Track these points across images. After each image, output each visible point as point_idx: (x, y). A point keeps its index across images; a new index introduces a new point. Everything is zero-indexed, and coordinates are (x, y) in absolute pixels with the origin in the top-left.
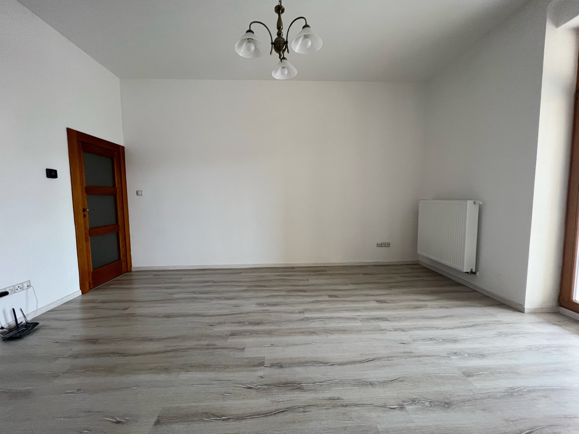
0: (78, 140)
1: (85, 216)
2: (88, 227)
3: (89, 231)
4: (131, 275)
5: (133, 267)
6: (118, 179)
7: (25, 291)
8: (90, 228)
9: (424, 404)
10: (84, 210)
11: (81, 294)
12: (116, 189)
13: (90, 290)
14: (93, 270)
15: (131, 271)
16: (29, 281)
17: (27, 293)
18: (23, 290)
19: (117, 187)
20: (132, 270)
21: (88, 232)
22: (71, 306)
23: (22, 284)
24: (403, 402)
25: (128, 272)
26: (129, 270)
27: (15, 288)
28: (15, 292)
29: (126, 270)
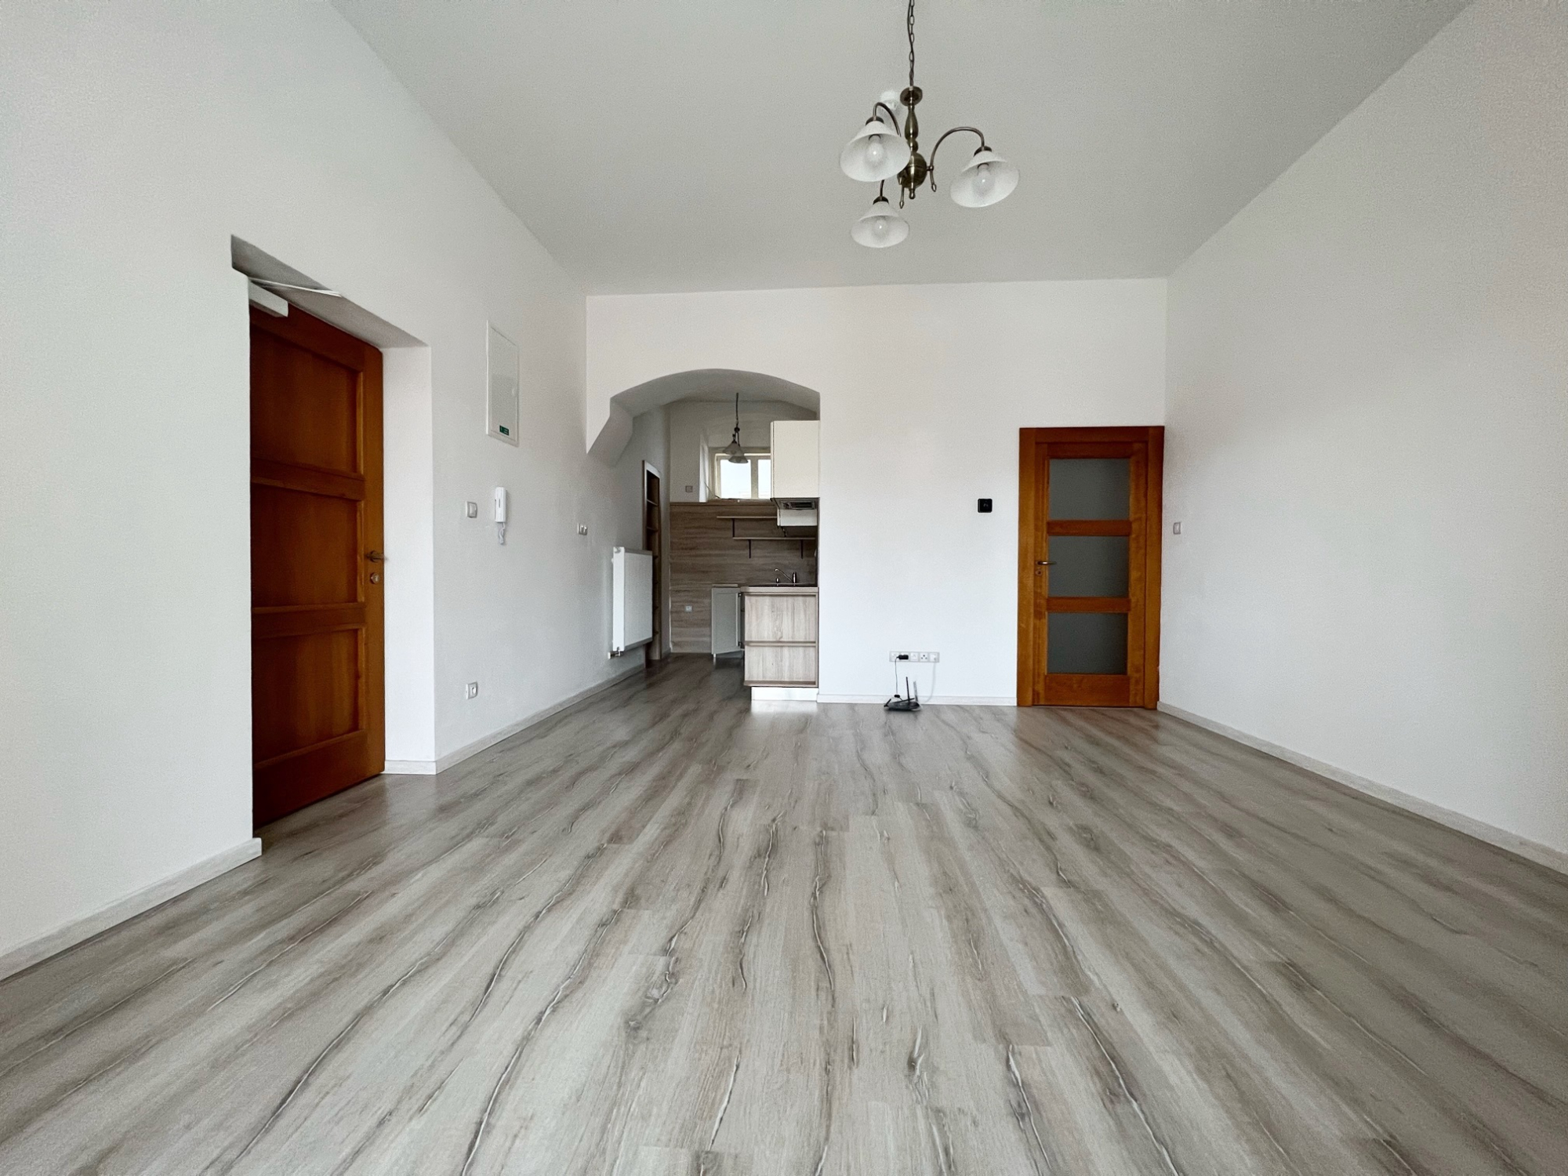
0: (1038, 443)
1: (1038, 573)
2: (1045, 594)
3: (1048, 601)
4: (1154, 720)
5: (1162, 702)
6: (1138, 502)
7: (932, 665)
8: (1050, 597)
9: (657, 988)
10: (1038, 563)
11: (1016, 704)
14: (1048, 673)
15: (1155, 709)
16: (938, 654)
18: (929, 661)
20: (1159, 709)
21: (1043, 602)
23: (929, 653)
24: (677, 959)
25: (1144, 708)
26: (1149, 706)
27: (919, 655)
28: (919, 661)
29: (1140, 702)
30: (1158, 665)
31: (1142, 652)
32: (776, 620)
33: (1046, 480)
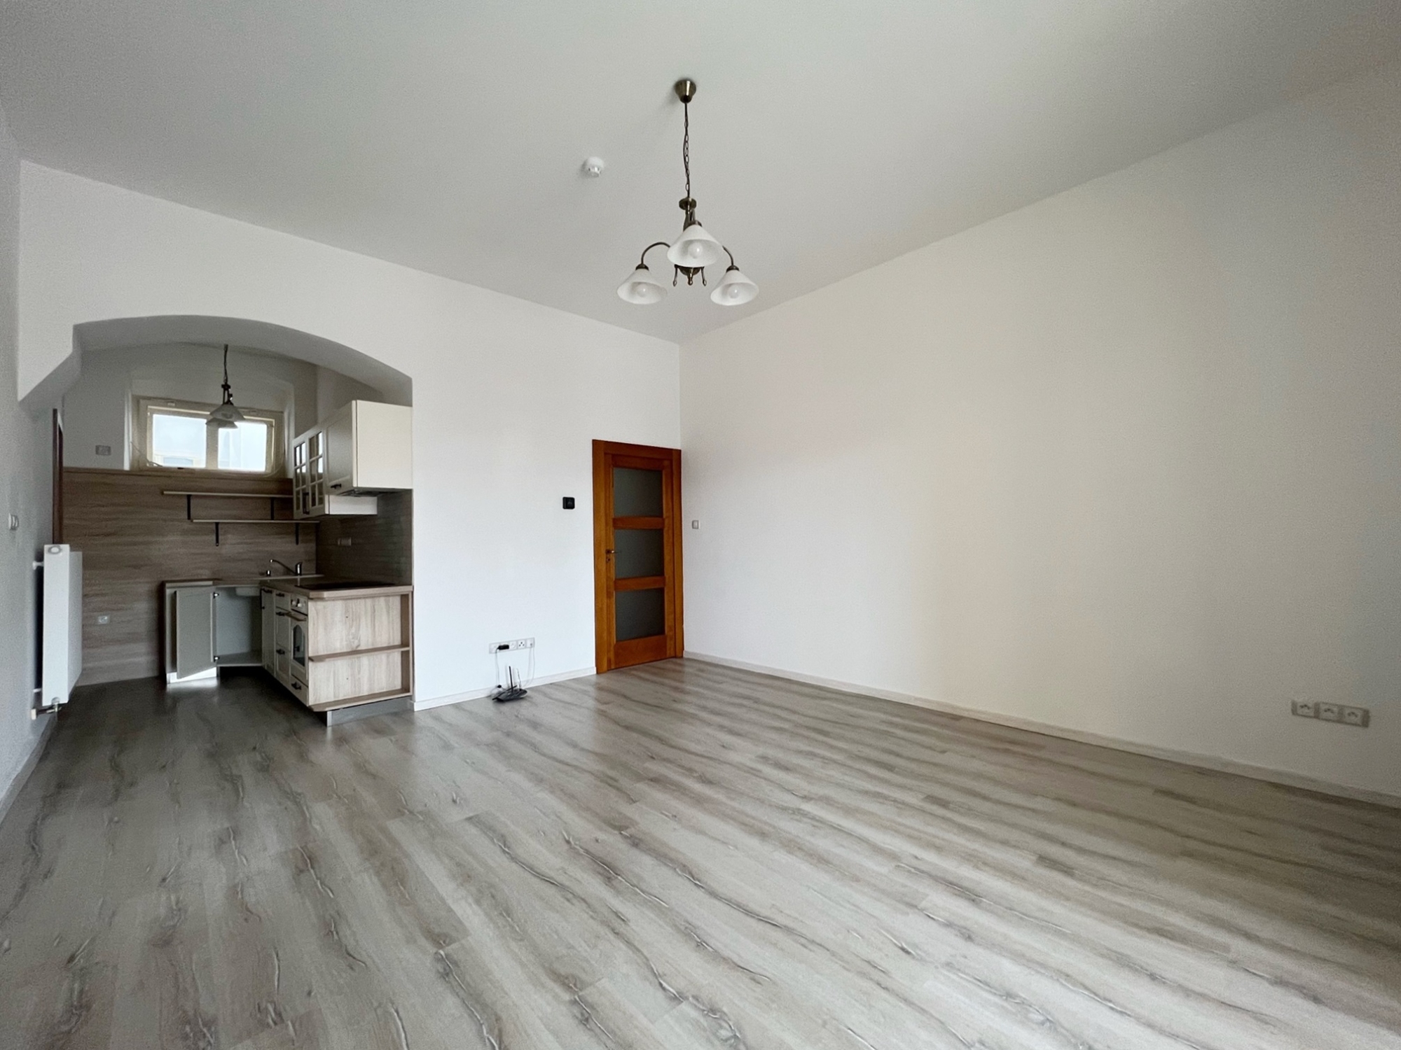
0: (605, 454)
1: (608, 560)
2: (613, 577)
3: (615, 582)
4: (682, 665)
5: (686, 652)
6: (667, 504)
7: (528, 650)
8: (616, 579)
9: (720, 1029)
10: (608, 552)
11: (595, 672)
12: (663, 520)
13: (608, 670)
14: (617, 641)
15: (682, 657)
16: (534, 639)
17: (530, 651)
18: (526, 647)
19: (664, 516)
20: (684, 656)
21: (612, 584)
22: (574, 685)
23: (526, 640)
24: (693, 997)
25: (675, 657)
26: (678, 654)
27: (517, 643)
28: (517, 649)
29: (673, 654)
30: (683, 624)
31: (673, 616)
32: (351, 627)
33: (611, 484)
